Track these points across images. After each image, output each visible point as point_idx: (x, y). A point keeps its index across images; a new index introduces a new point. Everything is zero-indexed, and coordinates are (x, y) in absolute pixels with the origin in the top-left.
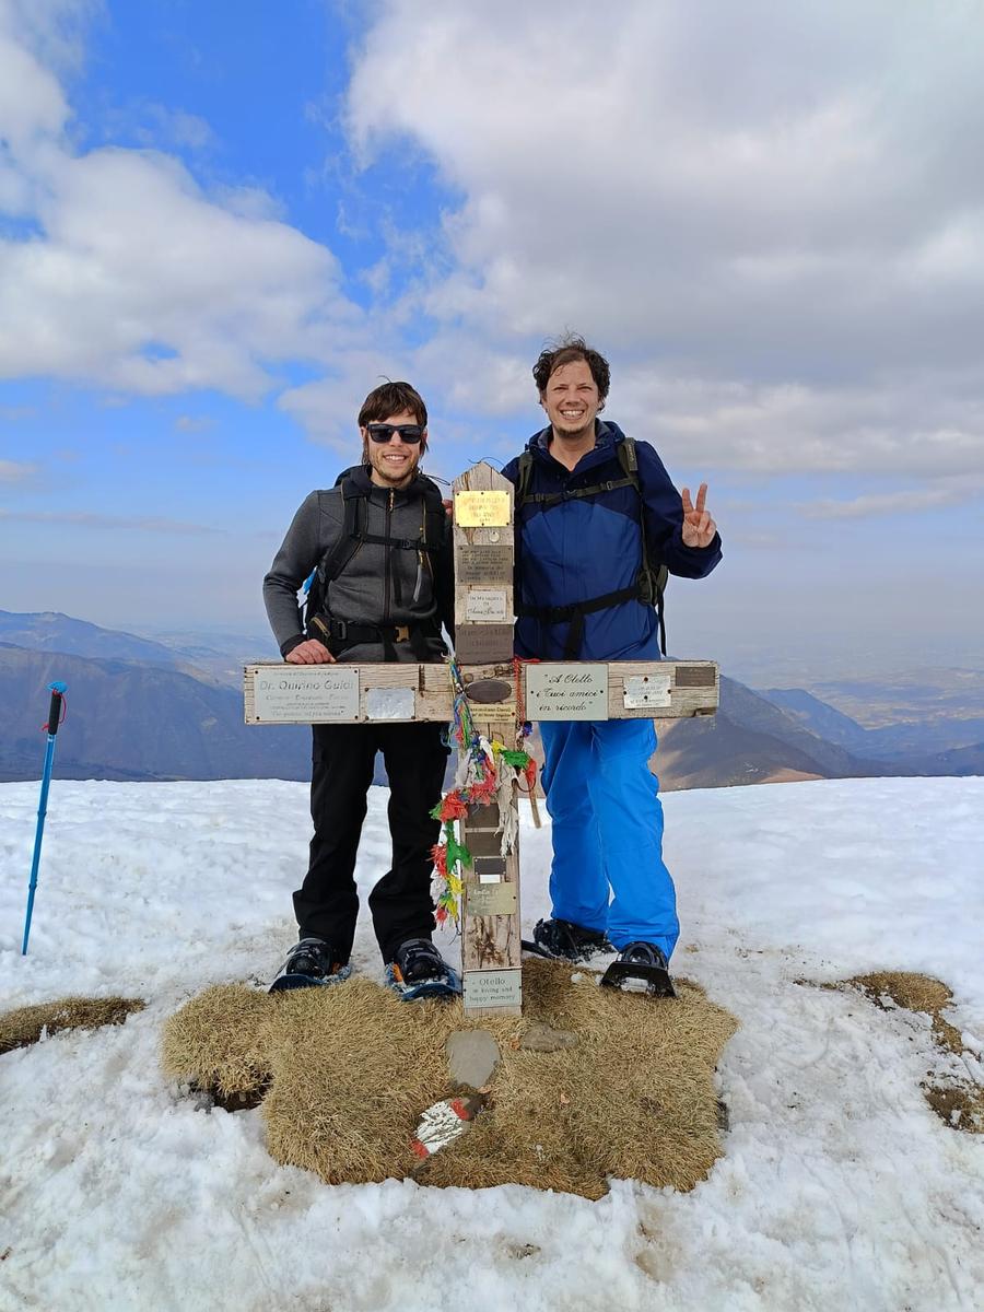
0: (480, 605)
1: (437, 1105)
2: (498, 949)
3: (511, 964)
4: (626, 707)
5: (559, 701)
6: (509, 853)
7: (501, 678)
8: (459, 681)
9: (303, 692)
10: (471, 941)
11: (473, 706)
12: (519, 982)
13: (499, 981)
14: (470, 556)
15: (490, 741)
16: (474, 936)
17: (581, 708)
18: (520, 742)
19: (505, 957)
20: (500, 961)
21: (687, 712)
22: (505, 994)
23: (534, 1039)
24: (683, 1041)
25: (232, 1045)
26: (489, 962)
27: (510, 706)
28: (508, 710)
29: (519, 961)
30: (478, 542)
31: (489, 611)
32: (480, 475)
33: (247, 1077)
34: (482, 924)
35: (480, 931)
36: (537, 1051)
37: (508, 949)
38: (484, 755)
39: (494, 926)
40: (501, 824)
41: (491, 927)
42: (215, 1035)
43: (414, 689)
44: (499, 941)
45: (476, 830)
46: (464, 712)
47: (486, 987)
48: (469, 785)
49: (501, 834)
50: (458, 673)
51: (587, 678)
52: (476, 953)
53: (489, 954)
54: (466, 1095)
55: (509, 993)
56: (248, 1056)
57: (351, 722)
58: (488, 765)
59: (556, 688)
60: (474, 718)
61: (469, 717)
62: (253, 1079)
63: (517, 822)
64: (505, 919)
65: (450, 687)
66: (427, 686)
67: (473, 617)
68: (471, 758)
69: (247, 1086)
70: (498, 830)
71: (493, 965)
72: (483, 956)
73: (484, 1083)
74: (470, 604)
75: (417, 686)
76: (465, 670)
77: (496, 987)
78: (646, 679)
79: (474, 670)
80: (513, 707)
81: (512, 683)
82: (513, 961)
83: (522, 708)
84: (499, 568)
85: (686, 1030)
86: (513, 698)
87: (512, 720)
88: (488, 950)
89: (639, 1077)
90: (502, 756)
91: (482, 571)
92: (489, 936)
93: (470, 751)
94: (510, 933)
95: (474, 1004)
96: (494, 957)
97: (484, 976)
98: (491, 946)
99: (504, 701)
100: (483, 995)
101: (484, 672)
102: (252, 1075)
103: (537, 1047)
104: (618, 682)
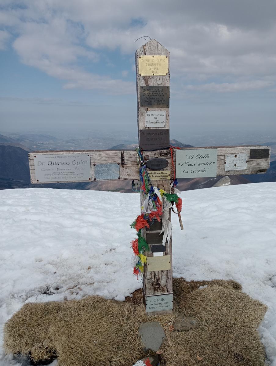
0: (152, 119)
1: (138, 362)
2: (162, 285)
3: (168, 292)
4: (225, 170)
5: (192, 168)
6: (167, 242)
7: (163, 157)
8: (142, 160)
9: (60, 167)
10: (149, 282)
11: (149, 172)
12: (172, 299)
13: (162, 300)
14: (147, 92)
15: (159, 189)
16: (151, 281)
17: (203, 171)
18: (172, 189)
19: (165, 288)
20: (163, 291)
21: (255, 171)
22: (165, 305)
23: (179, 325)
24: (247, 321)
25: (36, 338)
26: (158, 291)
27: (168, 171)
28: (167, 173)
29: (172, 290)
30: (151, 84)
31: (157, 122)
32: (152, 47)
33: (45, 353)
34: (155, 275)
35: (153, 278)
36: (182, 331)
37: (166, 285)
38: (156, 197)
39: (160, 275)
40: (163, 230)
41: (159, 276)
42: (27, 334)
43: (119, 164)
44: (163, 282)
45: (151, 232)
46: (145, 175)
47: (157, 302)
48: (149, 212)
49: (163, 233)
50: (142, 155)
51: (207, 156)
52: (152, 288)
53: (158, 288)
54: (151, 356)
55: (167, 304)
56: (44, 343)
57: (87, 181)
58: (159, 201)
59: (191, 161)
60: (150, 178)
61: (148, 177)
62: (48, 354)
63: (171, 228)
64: (165, 273)
65: (137, 162)
66: (126, 162)
67: (149, 125)
68: (150, 198)
69: (45, 357)
70: (161, 232)
71: (159, 293)
72: (155, 289)
73: (158, 349)
74: (148, 118)
75: (120, 162)
76: (145, 154)
77: (161, 302)
78: (236, 156)
79: (149, 153)
80: (169, 172)
81: (169, 160)
82: (169, 290)
83: (174, 172)
84: (162, 98)
85: (248, 315)
86: (169, 167)
87: (169, 178)
88: (157, 286)
89: (230, 342)
90: (164, 197)
91: (153, 101)
92: (158, 280)
93: (149, 195)
94: (168, 278)
95: (151, 310)
96: (160, 289)
97: (156, 298)
98: (159, 284)
99: (165, 169)
100: (155, 306)
101: (155, 154)
102: (47, 352)
103: (181, 329)
104: (222, 157)
